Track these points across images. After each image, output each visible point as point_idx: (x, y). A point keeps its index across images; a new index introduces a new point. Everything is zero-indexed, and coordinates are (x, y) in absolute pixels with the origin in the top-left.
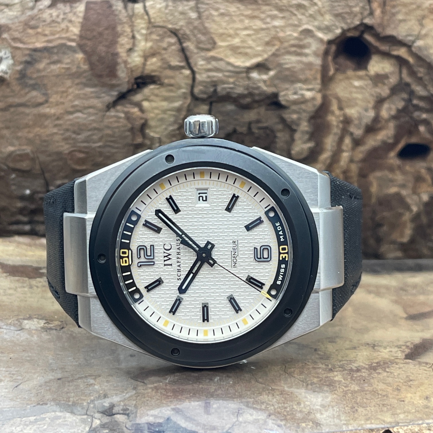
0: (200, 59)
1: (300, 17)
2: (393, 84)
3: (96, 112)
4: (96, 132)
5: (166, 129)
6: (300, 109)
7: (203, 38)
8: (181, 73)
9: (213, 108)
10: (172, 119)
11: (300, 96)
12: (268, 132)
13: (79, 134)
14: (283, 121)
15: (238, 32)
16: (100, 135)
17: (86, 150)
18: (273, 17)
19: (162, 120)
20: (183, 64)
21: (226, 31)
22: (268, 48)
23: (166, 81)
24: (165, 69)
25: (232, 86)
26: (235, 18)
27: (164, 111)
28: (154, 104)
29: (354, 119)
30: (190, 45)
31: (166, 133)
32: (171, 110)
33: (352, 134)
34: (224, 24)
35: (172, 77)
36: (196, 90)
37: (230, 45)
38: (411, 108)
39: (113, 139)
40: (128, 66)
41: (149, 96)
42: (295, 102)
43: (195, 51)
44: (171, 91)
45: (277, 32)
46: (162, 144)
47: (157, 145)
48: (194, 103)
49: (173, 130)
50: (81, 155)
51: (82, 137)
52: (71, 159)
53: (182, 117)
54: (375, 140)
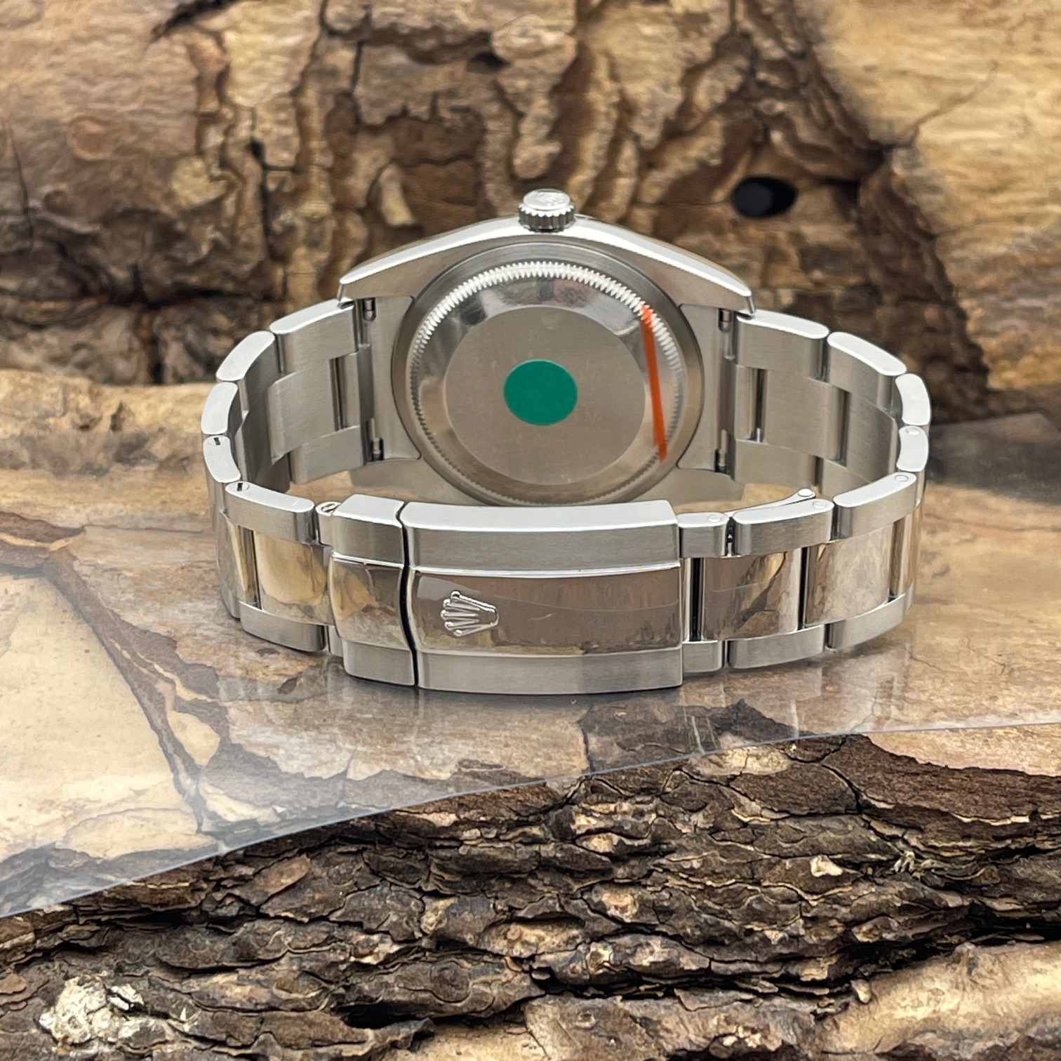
2: (718, 33)
3: (130, 40)
4: (127, 81)
5: (267, 91)
6: (534, 68)
9: (364, 57)
10: (280, 72)
11: (532, 40)
12: (470, 118)
13: (92, 83)
14: (500, 94)
16: (136, 88)
17: (106, 118)
19: (260, 72)
25: (400, 10)
27: (267, 54)
28: (247, 39)
29: (640, 105)
31: (268, 99)
32: (279, 52)
33: (637, 138)
36: (332, 13)
38: (754, 89)
39: (160, 98)
41: (239, 22)
42: (524, 54)
44: (282, 13)
46: (257, 122)
47: (248, 123)
48: (324, 43)
49: (281, 95)
50: (94, 128)
51: (99, 89)
52: (74, 136)
53: (300, 68)
54: (685, 159)
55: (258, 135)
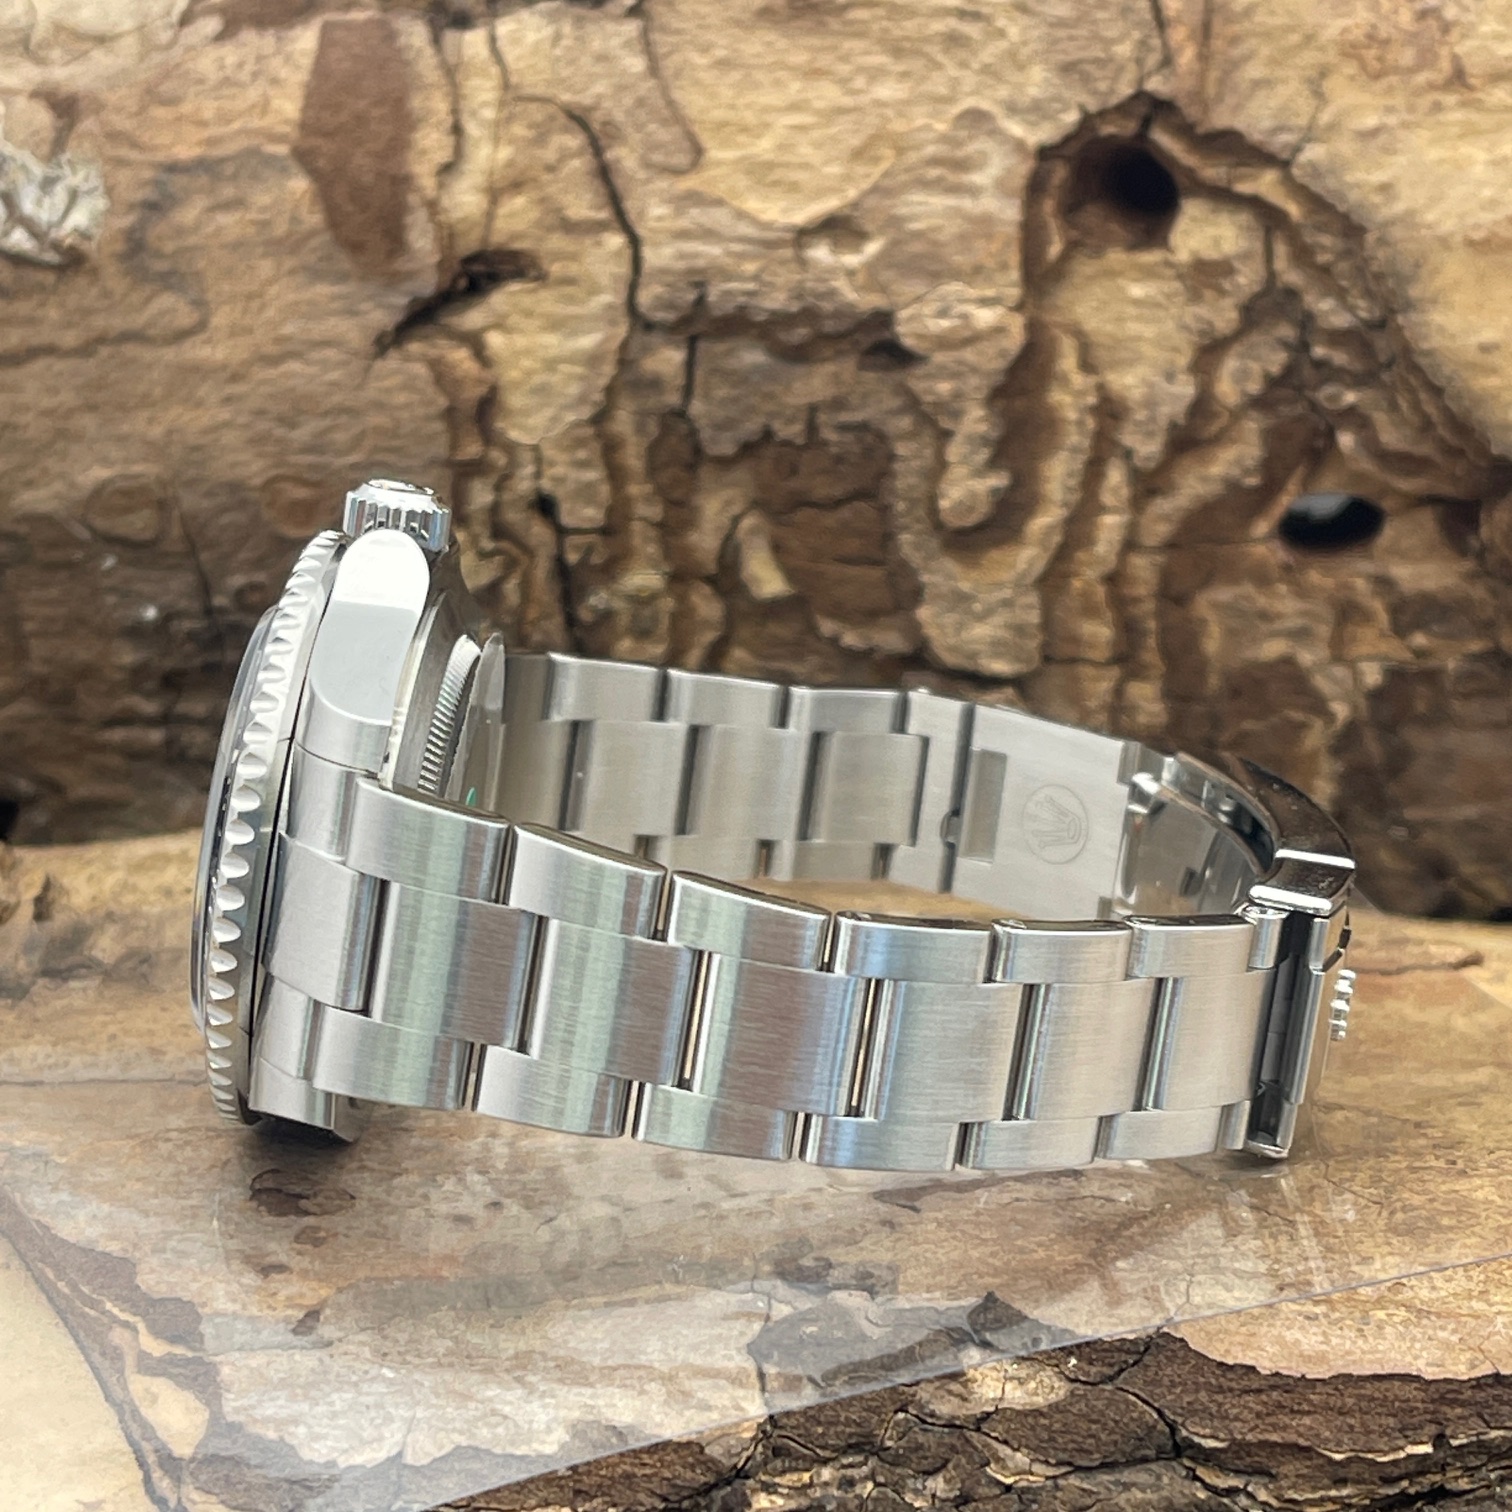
0: (653, 201)
1: (953, 71)
2: (1247, 290)
3: (343, 357)
4: (343, 419)
5: (554, 420)
6: (960, 362)
7: (663, 134)
8: (599, 244)
9: (699, 354)
10: (574, 389)
11: (957, 323)
12: (869, 439)
13: (291, 424)
14: (912, 402)
15: (768, 118)
16: (356, 429)
17: (315, 477)
18: (876, 74)
19: (542, 391)
20: (604, 214)
21: (730, 115)
22: (860, 169)
23: (555, 269)
24: (550, 229)
25: (750, 286)
26: (759, 76)
27: (551, 365)
28: (520, 341)
29: (1130, 404)
30: (625, 157)
31: (556, 431)
32: (570, 360)
33: (1128, 454)
34: (727, 93)
35: (574, 257)
36: (644, 299)
37: (742, 159)
38: (1307, 372)
39: (394, 442)
40: (442, 218)
42: (946, 343)
43: (642, 175)
44: (571, 300)
45: (886, 120)
46: (545, 467)
47: (529, 469)
48: (640, 339)
49: (577, 424)
50: (301, 493)
51: (302, 434)
52: (271, 504)
53: (603, 382)
54: (1205, 479)
55: (546, 485)
